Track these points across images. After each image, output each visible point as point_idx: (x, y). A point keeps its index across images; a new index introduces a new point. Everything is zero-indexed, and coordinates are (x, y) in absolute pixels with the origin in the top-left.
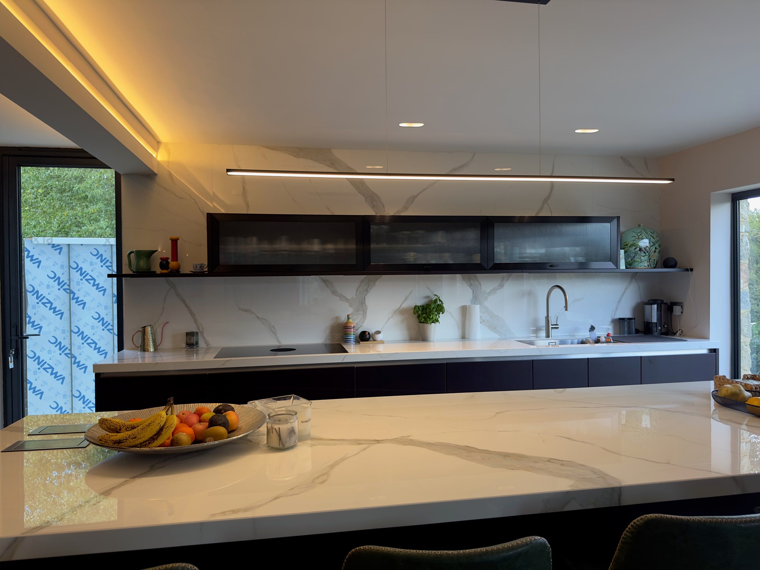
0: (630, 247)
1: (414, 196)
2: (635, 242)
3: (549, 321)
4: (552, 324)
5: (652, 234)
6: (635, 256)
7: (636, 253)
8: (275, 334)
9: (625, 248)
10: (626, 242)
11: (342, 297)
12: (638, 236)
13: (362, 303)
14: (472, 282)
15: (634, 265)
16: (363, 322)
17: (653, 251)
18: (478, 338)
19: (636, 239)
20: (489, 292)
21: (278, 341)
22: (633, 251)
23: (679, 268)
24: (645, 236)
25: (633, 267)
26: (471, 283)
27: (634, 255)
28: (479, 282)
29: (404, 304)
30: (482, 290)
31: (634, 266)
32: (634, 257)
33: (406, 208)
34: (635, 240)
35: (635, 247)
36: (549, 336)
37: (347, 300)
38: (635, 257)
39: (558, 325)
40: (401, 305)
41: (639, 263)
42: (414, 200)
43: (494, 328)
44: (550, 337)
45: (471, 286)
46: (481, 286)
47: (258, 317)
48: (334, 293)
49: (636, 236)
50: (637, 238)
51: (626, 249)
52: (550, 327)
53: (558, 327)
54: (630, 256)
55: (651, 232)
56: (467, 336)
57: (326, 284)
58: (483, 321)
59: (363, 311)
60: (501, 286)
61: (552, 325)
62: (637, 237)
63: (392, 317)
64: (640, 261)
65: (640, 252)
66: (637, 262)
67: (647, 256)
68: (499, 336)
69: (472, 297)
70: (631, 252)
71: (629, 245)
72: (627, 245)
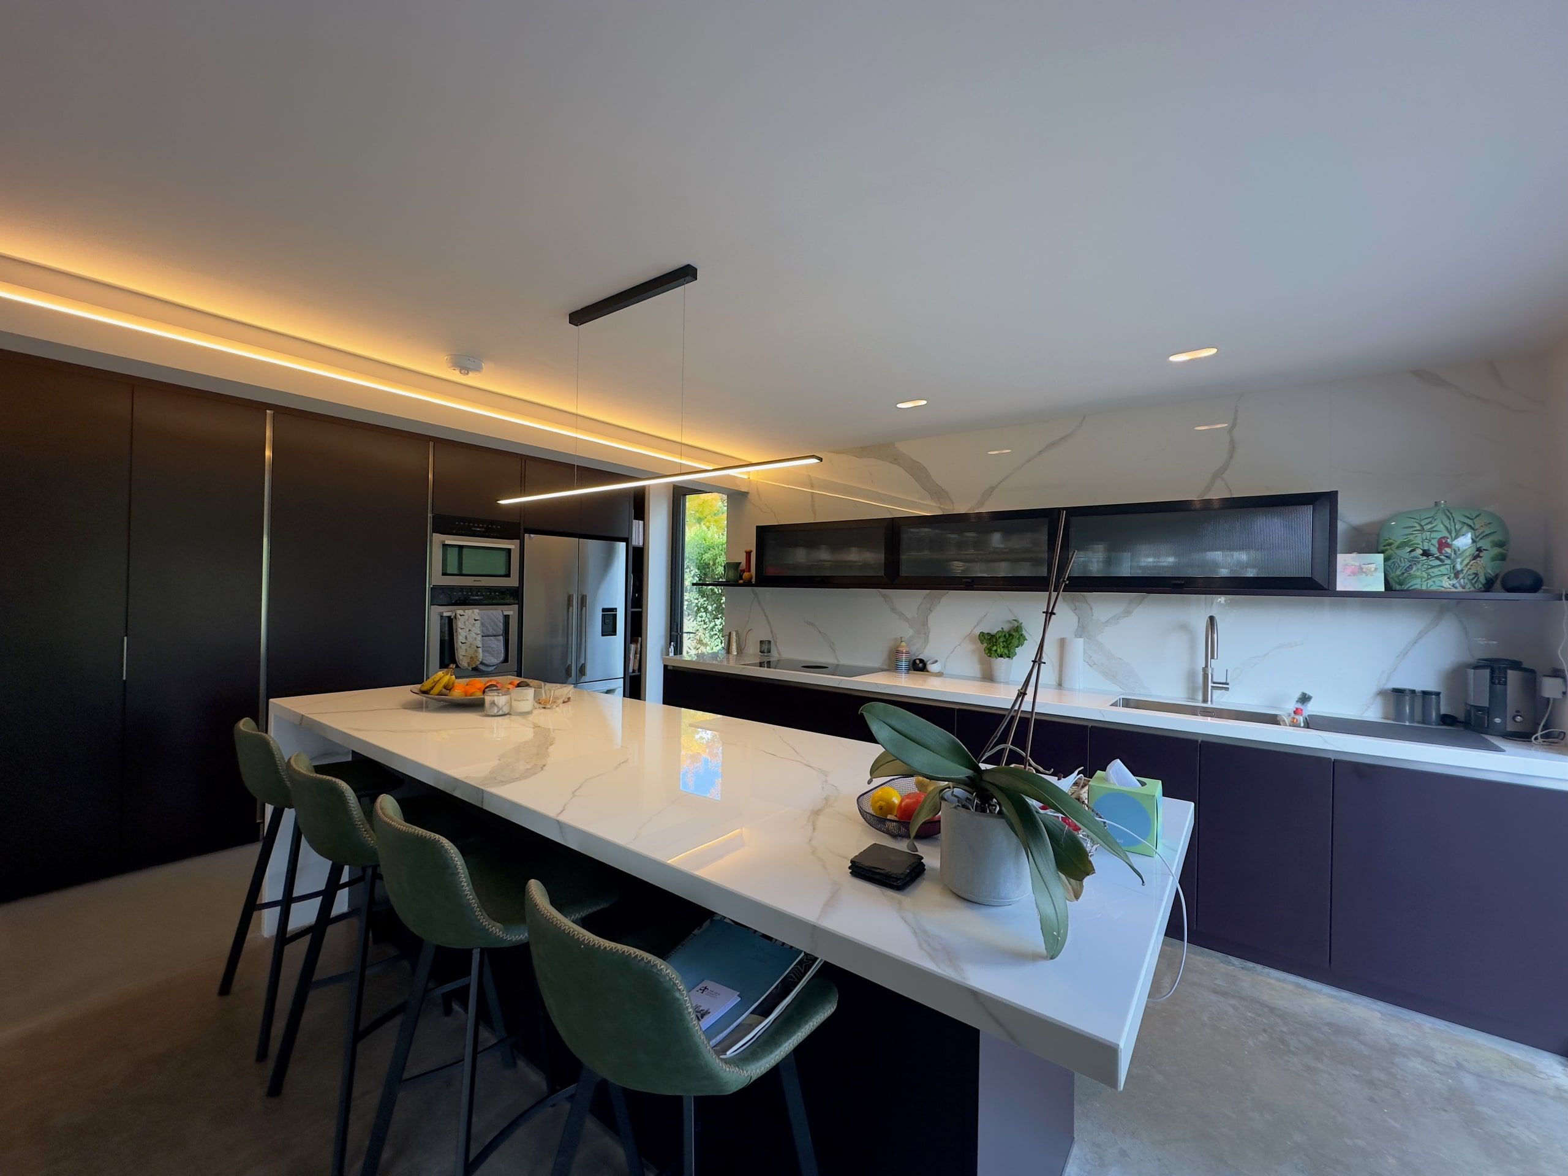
0: (1398, 547)
1: (992, 487)
2: (1411, 537)
3: (1208, 675)
4: (1215, 680)
5: (1470, 522)
6: (1410, 565)
7: (1414, 561)
8: (834, 650)
9: (1386, 550)
10: (1390, 539)
11: (901, 616)
12: (1422, 526)
13: (925, 624)
14: (1077, 604)
15: (1409, 585)
16: (925, 648)
17: (1467, 557)
18: (1078, 688)
19: (1414, 532)
20: (1107, 622)
21: (837, 659)
22: (1407, 556)
23: (1546, 591)
24: (1442, 526)
25: (1409, 587)
26: (1075, 607)
27: (1408, 564)
28: (1089, 605)
29: (976, 629)
30: (1094, 618)
31: (1411, 586)
32: (1410, 567)
33: (981, 503)
34: (1412, 534)
35: (1410, 549)
36: (1207, 701)
37: (906, 619)
38: (1412, 568)
39: (1228, 684)
40: (972, 630)
41: (1424, 580)
42: (992, 492)
43: (1113, 676)
44: (1209, 702)
45: (1076, 609)
46: (1092, 612)
47: (820, 632)
48: (893, 610)
49: (1415, 527)
50: (1416, 530)
51: (1389, 552)
52: (1210, 684)
53: (1228, 688)
54: (1399, 566)
55: (1466, 516)
56: (1065, 684)
57: (885, 599)
58: (1095, 664)
59: (925, 634)
60: (1128, 613)
61: (1214, 683)
62: (1419, 528)
63: (960, 645)
64: (1426, 575)
65: (1425, 558)
66: (1416, 577)
67: (1448, 566)
68: (1121, 690)
69: (1077, 627)
70: (1402, 559)
71: (1396, 544)
72: (1390, 544)
